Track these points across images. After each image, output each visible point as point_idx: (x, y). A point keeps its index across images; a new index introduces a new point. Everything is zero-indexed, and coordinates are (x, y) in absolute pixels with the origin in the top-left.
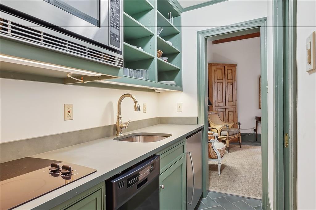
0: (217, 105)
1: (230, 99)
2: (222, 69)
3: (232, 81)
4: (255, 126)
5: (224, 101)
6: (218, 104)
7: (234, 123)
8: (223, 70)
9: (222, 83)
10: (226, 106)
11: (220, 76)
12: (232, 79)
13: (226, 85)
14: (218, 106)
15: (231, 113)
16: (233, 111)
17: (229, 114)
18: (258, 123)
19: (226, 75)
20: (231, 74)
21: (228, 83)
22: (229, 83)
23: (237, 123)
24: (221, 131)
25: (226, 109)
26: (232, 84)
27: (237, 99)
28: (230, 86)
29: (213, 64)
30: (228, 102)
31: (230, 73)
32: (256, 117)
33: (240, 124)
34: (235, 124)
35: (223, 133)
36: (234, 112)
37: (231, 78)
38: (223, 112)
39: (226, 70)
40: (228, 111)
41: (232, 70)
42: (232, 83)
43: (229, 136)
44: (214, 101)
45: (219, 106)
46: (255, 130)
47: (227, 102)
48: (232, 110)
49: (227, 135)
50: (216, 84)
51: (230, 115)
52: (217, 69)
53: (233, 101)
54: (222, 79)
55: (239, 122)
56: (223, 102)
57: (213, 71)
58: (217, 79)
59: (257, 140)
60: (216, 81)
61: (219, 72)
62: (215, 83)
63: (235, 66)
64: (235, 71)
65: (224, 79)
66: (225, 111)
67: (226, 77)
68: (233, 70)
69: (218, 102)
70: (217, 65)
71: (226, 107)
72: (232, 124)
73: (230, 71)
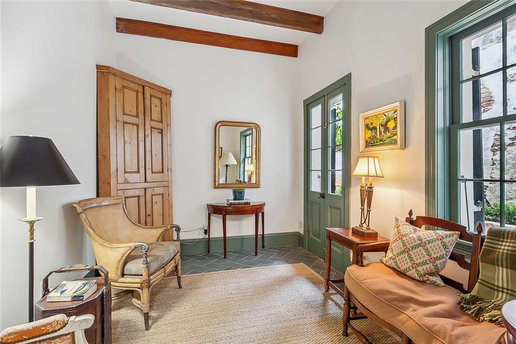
0: (121, 179)
1: (157, 167)
2: (137, 92)
3: (162, 127)
4: (205, 224)
5: (142, 170)
6: (125, 177)
7: (164, 228)
8: (140, 95)
9: (138, 126)
10: (146, 182)
11: (131, 107)
12: (161, 122)
13: (148, 132)
14: (125, 183)
15: (157, 199)
16: (162, 195)
17: (154, 201)
18: (211, 217)
19: (146, 107)
20: (159, 108)
21: (151, 128)
22: (154, 128)
23: (171, 228)
24: (125, 263)
25: (145, 189)
26: (162, 133)
27: (171, 167)
28: (157, 137)
29: (111, 71)
30: (152, 172)
31: (156, 106)
32: (207, 204)
33: (178, 229)
34: (166, 230)
35: (132, 267)
36: (166, 196)
37: (160, 118)
38: (139, 197)
39: (147, 95)
40: (152, 195)
41: (161, 99)
42: (162, 130)
43: (149, 275)
44: (113, 169)
45: (128, 183)
46: (206, 232)
47: (149, 172)
48: (160, 190)
49: (144, 274)
50: (120, 126)
51: (156, 203)
52: (124, 87)
53: (163, 172)
54: (137, 116)
55: (176, 222)
56: (138, 172)
57: (112, 88)
58: (124, 114)
59: (209, 252)
60: (120, 117)
61: (130, 96)
62: (117, 121)
63: (169, 93)
64: (168, 104)
65: (141, 115)
66: (142, 193)
67: (148, 113)
68: (164, 101)
69: (125, 172)
70: (124, 76)
71: (146, 185)
72: (160, 231)
73: (156, 102)
